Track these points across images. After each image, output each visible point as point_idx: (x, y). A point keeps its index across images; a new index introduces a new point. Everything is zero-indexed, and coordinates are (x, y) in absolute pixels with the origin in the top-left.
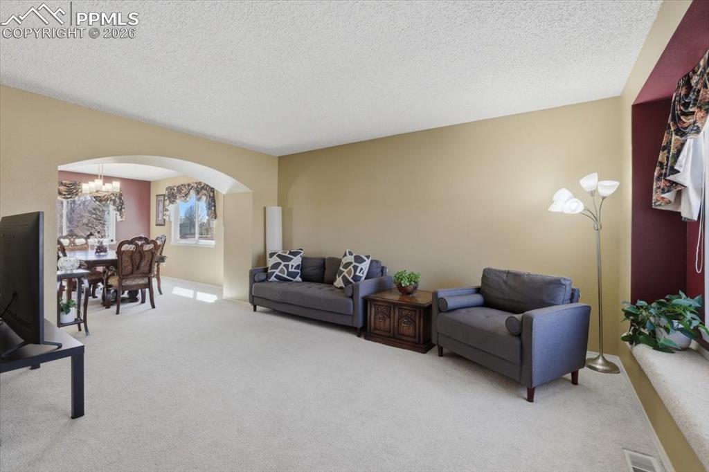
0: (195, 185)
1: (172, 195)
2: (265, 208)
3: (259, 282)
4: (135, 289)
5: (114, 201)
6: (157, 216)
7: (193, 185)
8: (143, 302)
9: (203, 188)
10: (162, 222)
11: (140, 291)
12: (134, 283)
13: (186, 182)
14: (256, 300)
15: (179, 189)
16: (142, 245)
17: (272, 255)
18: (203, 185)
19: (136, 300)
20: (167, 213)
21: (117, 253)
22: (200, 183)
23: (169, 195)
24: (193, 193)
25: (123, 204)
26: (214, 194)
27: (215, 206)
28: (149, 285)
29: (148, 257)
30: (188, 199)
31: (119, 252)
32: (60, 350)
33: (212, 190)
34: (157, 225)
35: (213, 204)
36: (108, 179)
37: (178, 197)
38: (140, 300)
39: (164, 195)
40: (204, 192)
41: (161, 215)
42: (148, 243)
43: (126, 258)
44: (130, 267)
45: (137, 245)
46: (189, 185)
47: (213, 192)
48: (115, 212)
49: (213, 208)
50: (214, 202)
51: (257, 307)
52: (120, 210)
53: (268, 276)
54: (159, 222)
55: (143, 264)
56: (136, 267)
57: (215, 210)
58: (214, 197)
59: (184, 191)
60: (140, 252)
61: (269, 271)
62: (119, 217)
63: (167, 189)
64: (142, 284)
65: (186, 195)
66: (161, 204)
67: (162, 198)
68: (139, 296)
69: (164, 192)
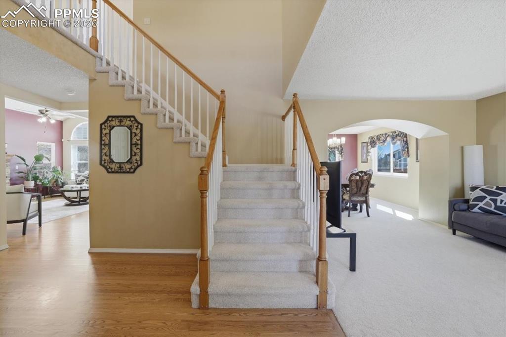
0: (391, 134)
1: (373, 143)
2: (462, 148)
3: (460, 211)
4: (356, 203)
5: (338, 148)
6: (362, 156)
7: (389, 134)
8: (361, 211)
9: (397, 135)
10: (366, 160)
11: (359, 204)
12: (357, 199)
13: (383, 132)
14: (456, 226)
15: (378, 138)
16: (363, 176)
17: (473, 189)
18: (397, 133)
19: (356, 210)
20: (370, 154)
21: (349, 180)
22: (395, 132)
23: (371, 142)
24: (389, 139)
25: (342, 150)
26: (407, 139)
27: (408, 148)
28: (366, 202)
29: (366, 184)
30: (385, 144)
31: (350, 180)
32: (345, 233)
33: (405, 136)
34: (362, 162)
35: (406, 146)
36: (339, 136)
37: (377, 143)
38: (359, 210)
39: (367, 142)
40: (399, 138)
41: (365, 156)
42: (366, 175)
43: (353, 184)
44: (356, 189)
45: (359, 176)
46: (386, 134)
47: (406, 137)
48: (338, 155)
49: (406, 149)
50: (408, 145)
51: (457, 231)
52: (341, 154)
53: (470, 208)
54: (364, 160)
55: (363, 188)
56: (359, 189)
57: (408, 151)
58: (407, 141)
59: (382, 138)
60: (362, 181)
61: (471, 203)
62: (340, 158)
63: (369, 138)
64: (362, 201)
65: (384, 141)
66: (365, 148)
67: (365, 144)
68: (358, 207)
69: (367, 140)
